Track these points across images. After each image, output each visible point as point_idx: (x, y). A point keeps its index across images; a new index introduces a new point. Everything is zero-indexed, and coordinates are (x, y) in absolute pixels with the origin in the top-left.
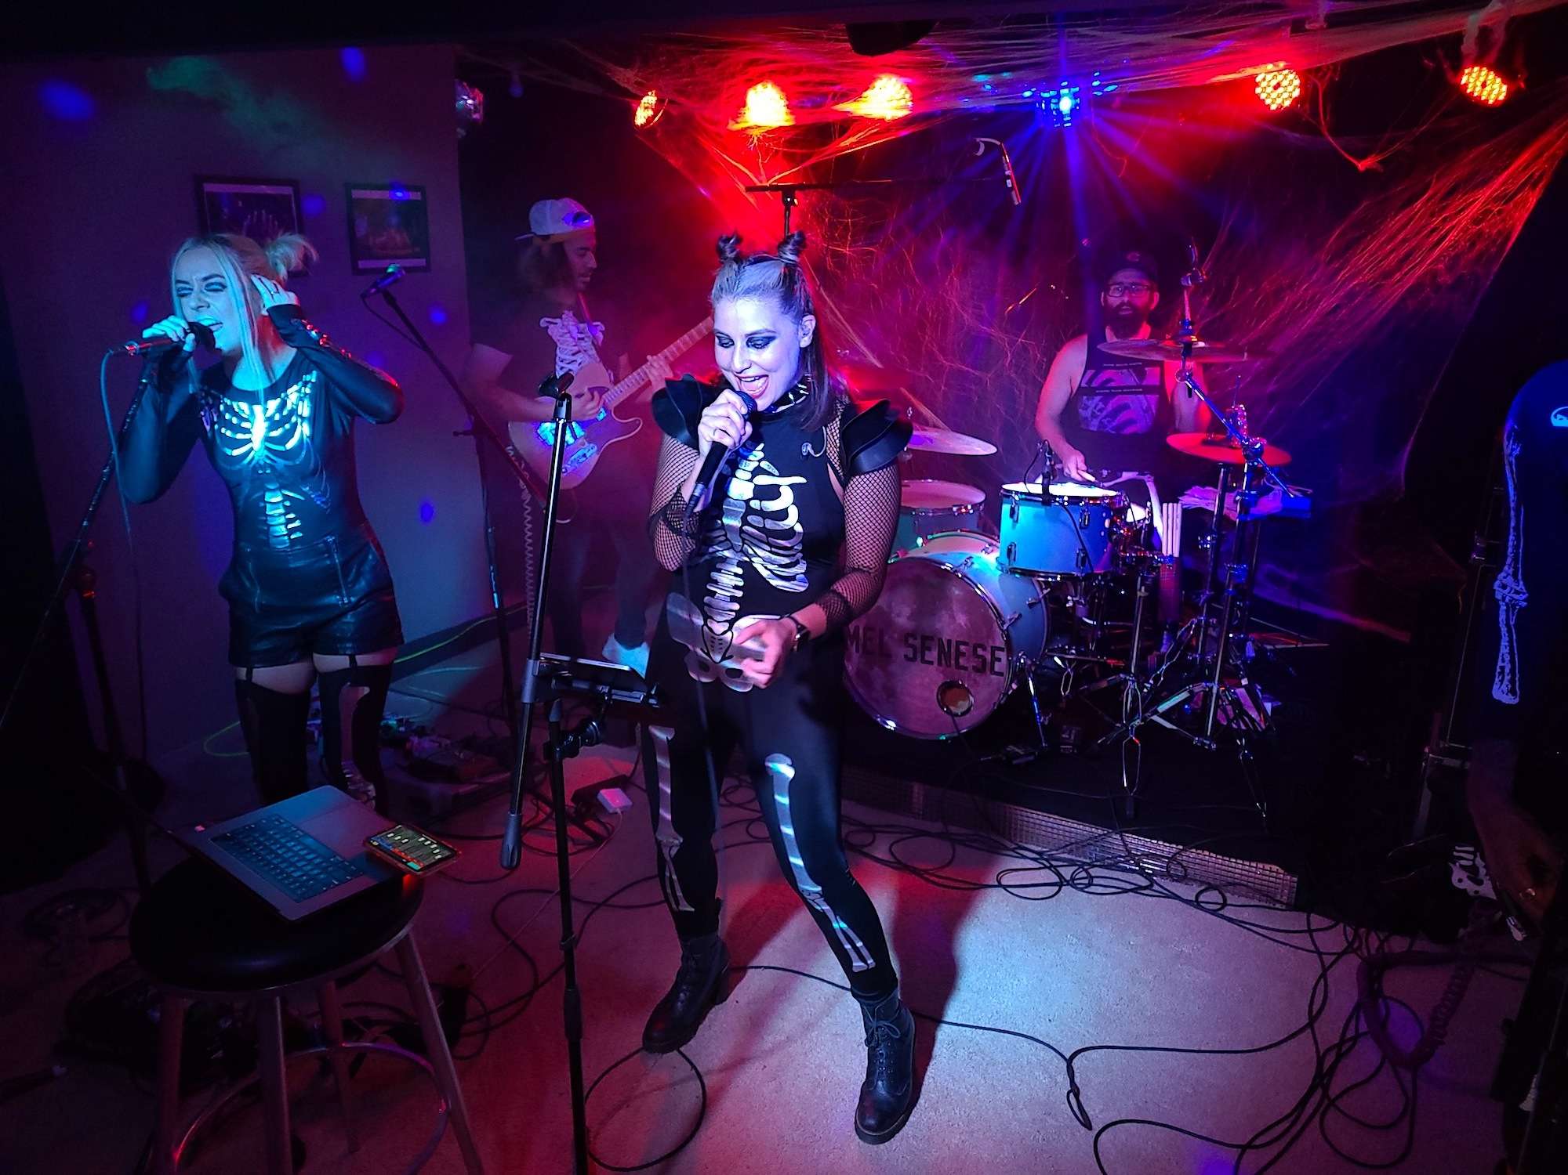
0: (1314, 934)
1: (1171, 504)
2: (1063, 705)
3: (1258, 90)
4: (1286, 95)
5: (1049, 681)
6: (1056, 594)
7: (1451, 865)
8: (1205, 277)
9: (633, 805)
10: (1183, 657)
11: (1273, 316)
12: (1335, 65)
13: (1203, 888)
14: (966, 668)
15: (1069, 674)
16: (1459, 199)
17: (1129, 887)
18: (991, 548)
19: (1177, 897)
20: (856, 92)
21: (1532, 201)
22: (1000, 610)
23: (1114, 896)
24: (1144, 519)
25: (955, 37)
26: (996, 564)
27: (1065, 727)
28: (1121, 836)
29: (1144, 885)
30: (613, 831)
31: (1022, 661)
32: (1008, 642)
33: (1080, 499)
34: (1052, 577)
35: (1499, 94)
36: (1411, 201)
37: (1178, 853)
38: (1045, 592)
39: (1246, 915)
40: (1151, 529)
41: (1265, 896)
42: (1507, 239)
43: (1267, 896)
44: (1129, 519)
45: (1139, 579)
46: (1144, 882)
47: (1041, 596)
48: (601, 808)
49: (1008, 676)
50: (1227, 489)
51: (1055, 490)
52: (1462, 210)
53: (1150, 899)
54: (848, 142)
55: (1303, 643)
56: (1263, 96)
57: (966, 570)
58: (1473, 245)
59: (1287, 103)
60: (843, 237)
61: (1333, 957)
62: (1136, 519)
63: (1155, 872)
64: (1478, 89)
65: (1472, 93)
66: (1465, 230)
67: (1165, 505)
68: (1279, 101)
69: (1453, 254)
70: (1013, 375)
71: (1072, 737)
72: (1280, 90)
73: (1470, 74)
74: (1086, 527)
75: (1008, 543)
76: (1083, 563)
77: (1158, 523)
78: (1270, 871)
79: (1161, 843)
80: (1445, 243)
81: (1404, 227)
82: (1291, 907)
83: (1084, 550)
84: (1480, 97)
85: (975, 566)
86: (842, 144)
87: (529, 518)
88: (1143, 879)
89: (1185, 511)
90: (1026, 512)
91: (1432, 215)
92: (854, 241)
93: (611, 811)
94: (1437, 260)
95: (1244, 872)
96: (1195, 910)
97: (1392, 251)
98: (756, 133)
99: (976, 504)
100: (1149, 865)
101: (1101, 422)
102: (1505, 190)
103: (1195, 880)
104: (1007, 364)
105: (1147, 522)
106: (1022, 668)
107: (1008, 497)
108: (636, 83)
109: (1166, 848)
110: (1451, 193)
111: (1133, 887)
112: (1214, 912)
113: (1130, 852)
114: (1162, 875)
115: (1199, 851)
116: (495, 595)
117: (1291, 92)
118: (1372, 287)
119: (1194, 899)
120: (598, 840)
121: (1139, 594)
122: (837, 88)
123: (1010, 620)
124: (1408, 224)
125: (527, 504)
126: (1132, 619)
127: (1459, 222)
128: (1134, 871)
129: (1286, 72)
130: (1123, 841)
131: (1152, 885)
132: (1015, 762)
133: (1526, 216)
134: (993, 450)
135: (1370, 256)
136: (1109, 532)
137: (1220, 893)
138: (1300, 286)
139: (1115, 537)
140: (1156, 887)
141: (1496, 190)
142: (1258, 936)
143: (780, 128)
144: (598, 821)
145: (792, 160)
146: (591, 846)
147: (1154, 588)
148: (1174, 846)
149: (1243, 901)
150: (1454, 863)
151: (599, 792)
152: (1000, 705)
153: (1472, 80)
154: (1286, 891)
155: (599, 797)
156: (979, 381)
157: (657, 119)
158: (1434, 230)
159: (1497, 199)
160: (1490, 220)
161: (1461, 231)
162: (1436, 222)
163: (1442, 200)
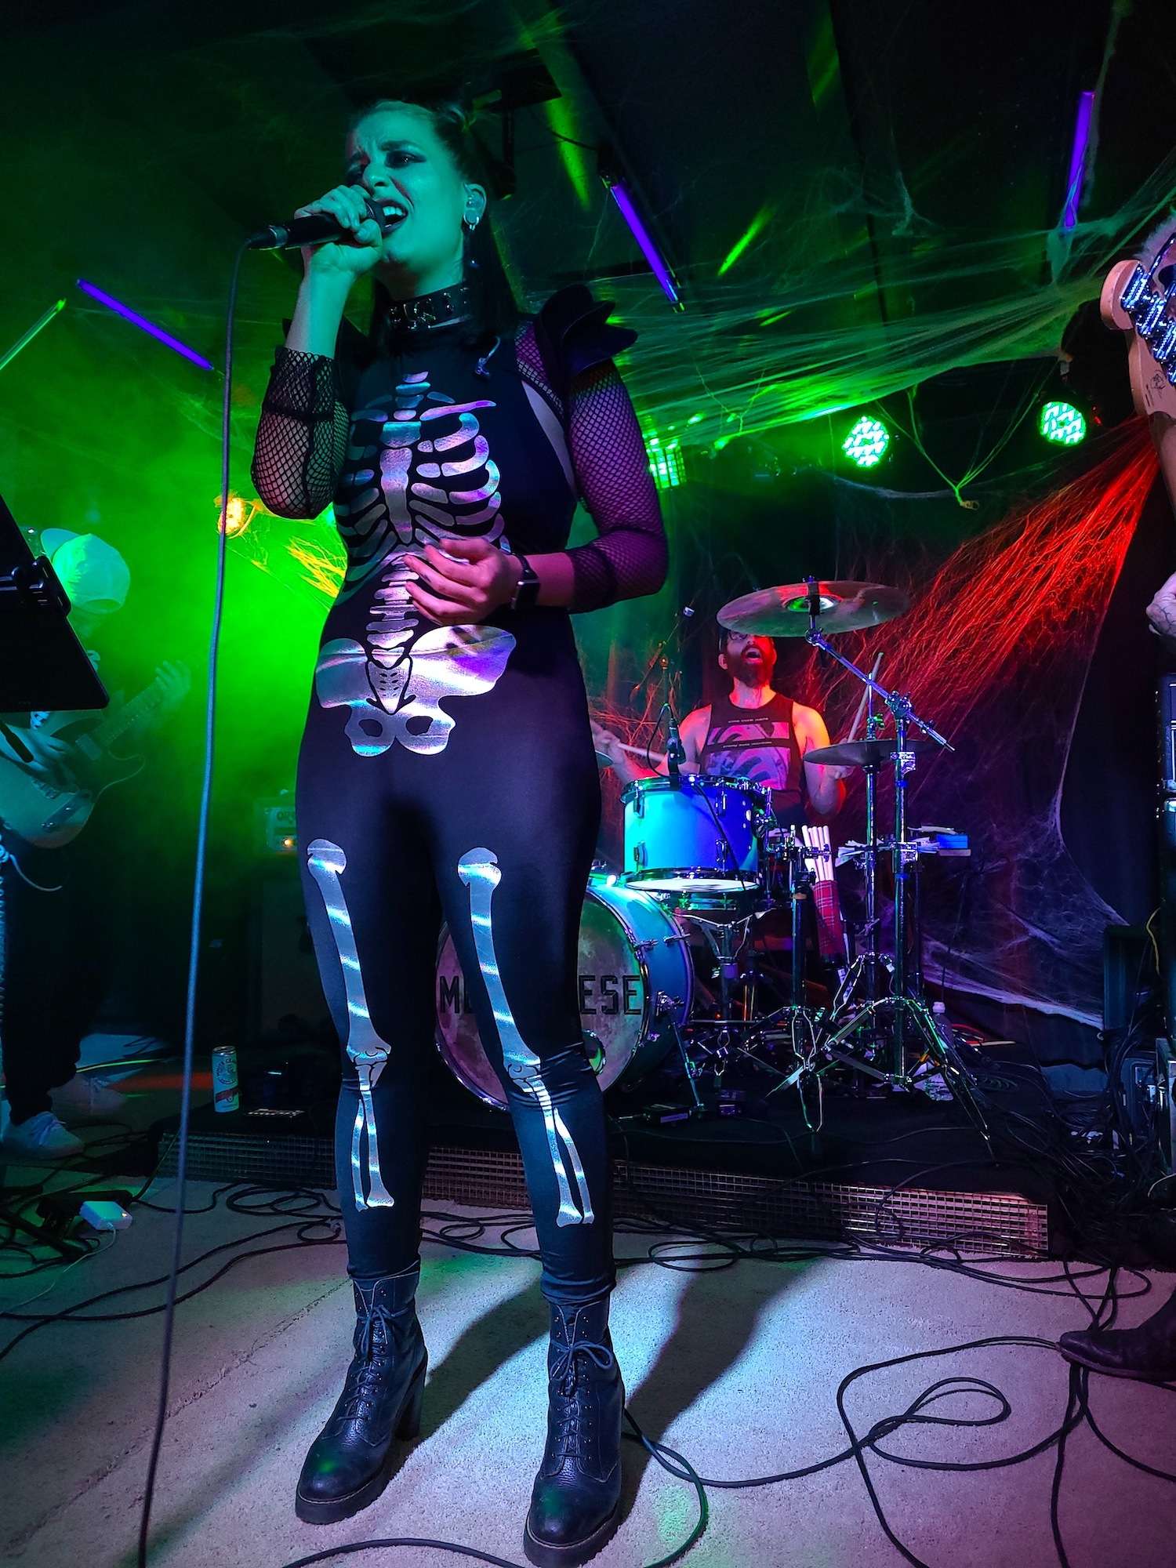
0: (1074, 1279)
4: (876, 449)
9: (132, 1222)
13: (927, 1246)
14: (593, 1011)
16: (1056, 537)
21: (1129, 534)
30: (99, 1245)
31: (663, 1002)
35: (1079, 433)
36: (1008, 543)
37: (886, 1199)
42: (1112, 573)
48: (83, 1221)
49: (647, 1019)
52: (1062, 546)
56: (851, 457)
58: (1079, 580)
64: (1061, 432)
65: (1055, 439)
66: (1068, 567)
68: (871, 458)
69: (1062, 591)
71: (734, 1098)
73: (1047, 417)
75: (635, 845)
78: (1010, 1206)
79: (862, 1188)
80: (1051, 581)
81: (1008, 567)
82: (1046, 1256)
91: (1032, 554)
93: (97, 1227)
94: (1046, 598)
95: (977, 1215)
97: (999, 594)
100: (852, 1227)
102: (1099, 526)
103: (915, 1239)
106: (665, 1013)
107: (631, 792)
109: (873, 1195)
110: (1046, 533)
115: (914, 1193)
117: (881, 448)
118: (986, 630)
119: (919, 1257)
120: (73, 1256)
123: (644, 946)
124: (1011, 563)
127: (1062, 559)
133: (1125, 549)
135: (980, 596)
137: (951, 1250)
138: (913, 633)
141: (1090, 527)
144: (78, 1237)
146: (63, 1262)
148: (880, 1190)
149: (981, 1256)
151: (82, 1202)
152: (639, 1052)
155: (81, 1208)
158: (1037, 569)
159: (1095, 534)
160: (1091, 555)
161: (1065, 567)
162: (1038, 559)
163: (1040, 538)
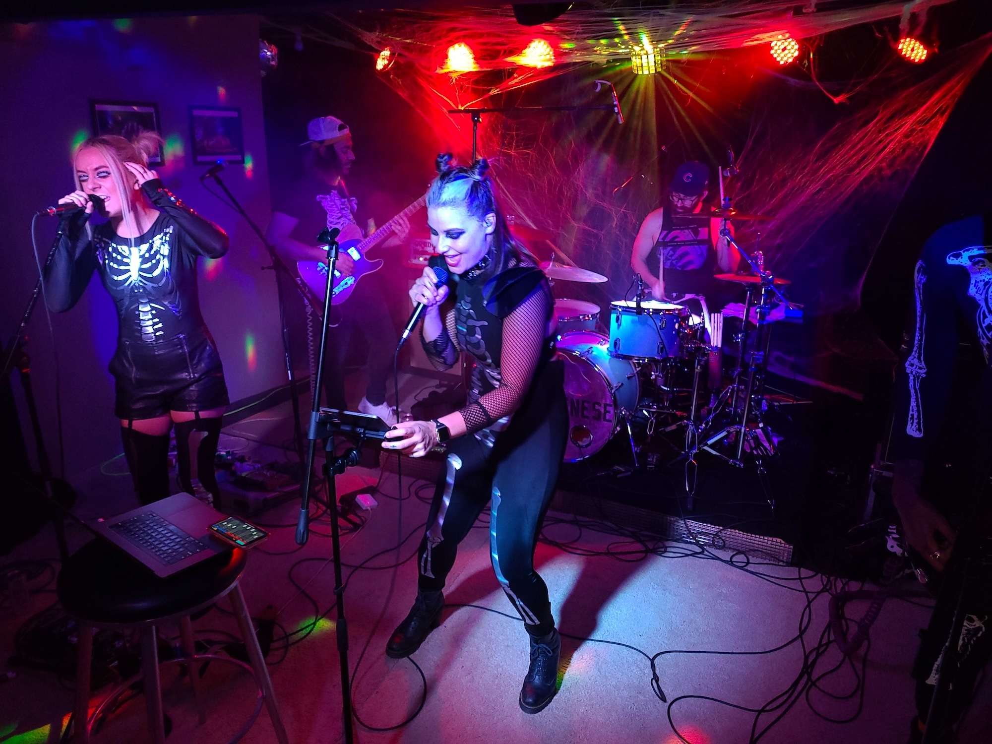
0: (803, 580)
1: (716, 314)
2: (649, 440)
3: (772, 52)
4: (789, 55)
5: (640, 425)
6: (644, 372)
7: (887, 538)
8: (738, 171)
9: (378, 505)
10: (723, 409)
11: (780, 195)
12: (821, 36)
13: (735, 553)
14: (588, 417)
15: (652, 421)
16: (897, 122)
17: (689, 553)
18: (604, 342)
19: (718, 559)
20: (518, 50)
21: (941, 123)
22: (609, 379)
23: (680, 559)
24: (700, 324)
25: (582, 15)
26: (607, 352)
27: (650, 454)
28: (685, 521)
29: (698, 551)
30: (366, 521)
31: (623, 413)
32: (615, 401)
33: (660, 310)
34: (642, 360)
35: (921, 57)
36: (866, 123)
37: (720, 531)
38: (638, 369)
39: (761, 569)
40: (704, 330)
41: (773, 557)
42: (925, 148)
43: (774, 558)
44: (691, 323)
45: (697, 361)
46: (698, 550)
47: (635, 372)
48: (358, 507)
49: (614, 422)
50: (751, 304)
51: (644, 305)
52: (898, 129)
53: (702, 560)
54: (513, 82)
55: (797, 401)
56: (775, 56)
57: (588, 356)
58: (904, 151)
59: (790, 60)
60: (510, 144)
61: (814, 595)
62: (695, 323)
63: (705, 544)
64: (909, 52)
65: (905, 55)
66: (899, 142)
67: (713, 315)
68: (785, 59)
69: (892, 156)
70: (618, 233)
71: (654, 460)
72: (786, 52)
73: (904, 43)
74: (663, 329)
75: (615, 339)
76: (662, 351)
77: (707, 325)
78: (776, 542)
79: (709, 525)
80: (887, 150)
81: (861, 140)
82: (789, 564)
83: (662, 343)
84: (910, 57)
85: (594, 353)
86: (510, 83)
87: (311, 324)
88: (697, 547)
89: (725, 319)
90: (626, 319)
91: (880, 132)
92: (517, 146)
93: (364, 509)
94: (882, 161)
95: (760, 543)
96: (729, 567)
97: (854, 155)
98: (454, 76)
99: (594, 315)
100: (702, 539)
101: (671, 263)
102: (925, 116)
103: (730, 548)
104: (614, 226)
105: (701, 325)
106: (624, 417)
107: (615, 309)
108: (378, 42)
109: (712, 529)
110: (891, 118)
111: (692, 553)
112: (741, 568)
113: (689, 531)
114: (709, 545)
115: (732, 530)
116: (289, 372)
117: (793, 53)
118: (841, 178)
119: (729, 560)
120: (356, 527)
121: (696, 370)
122: (506, 47)
123: (616, 387)
124: (865, 137)
125: (309, 315)
126: (692, 387)
127: (896, 137)
128: (692, 543)
129: (790, 40)
130: (686, 524)
131: (703, 552)
132: (619, 476)
133: (937, 133)
134: (605, 279)
135: (841, 158)
136: (678, 331)
137: (745, 556)
138: (797, 176)
139: (681, 334)
140: (706, 553)
141: (919, 117)
142: (768, 582)
143: (469, 73)
144: (356, 514)
145: (477, 93)
146: (352, 531)
147: (706, 367)
148: (717, 527)
149: (759, 560)
150: (889, 536)
151: (356, 497)
152: (609, 440)
153: (905, 47)
154: (786, 554)
155: (356, 500)
156: (596, 236)
157: (390, 66)
158: (880, 141)
159: (919, 122)
160: (915, 135)
161: (897, 142)
162: (882, 136)
163: (886, 123)
